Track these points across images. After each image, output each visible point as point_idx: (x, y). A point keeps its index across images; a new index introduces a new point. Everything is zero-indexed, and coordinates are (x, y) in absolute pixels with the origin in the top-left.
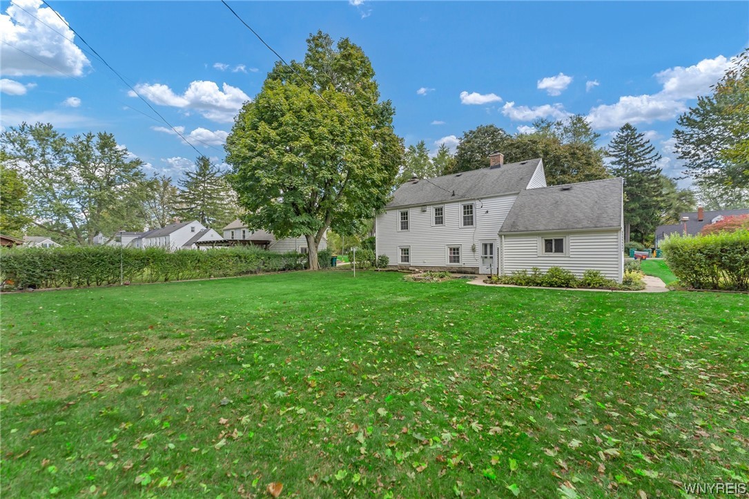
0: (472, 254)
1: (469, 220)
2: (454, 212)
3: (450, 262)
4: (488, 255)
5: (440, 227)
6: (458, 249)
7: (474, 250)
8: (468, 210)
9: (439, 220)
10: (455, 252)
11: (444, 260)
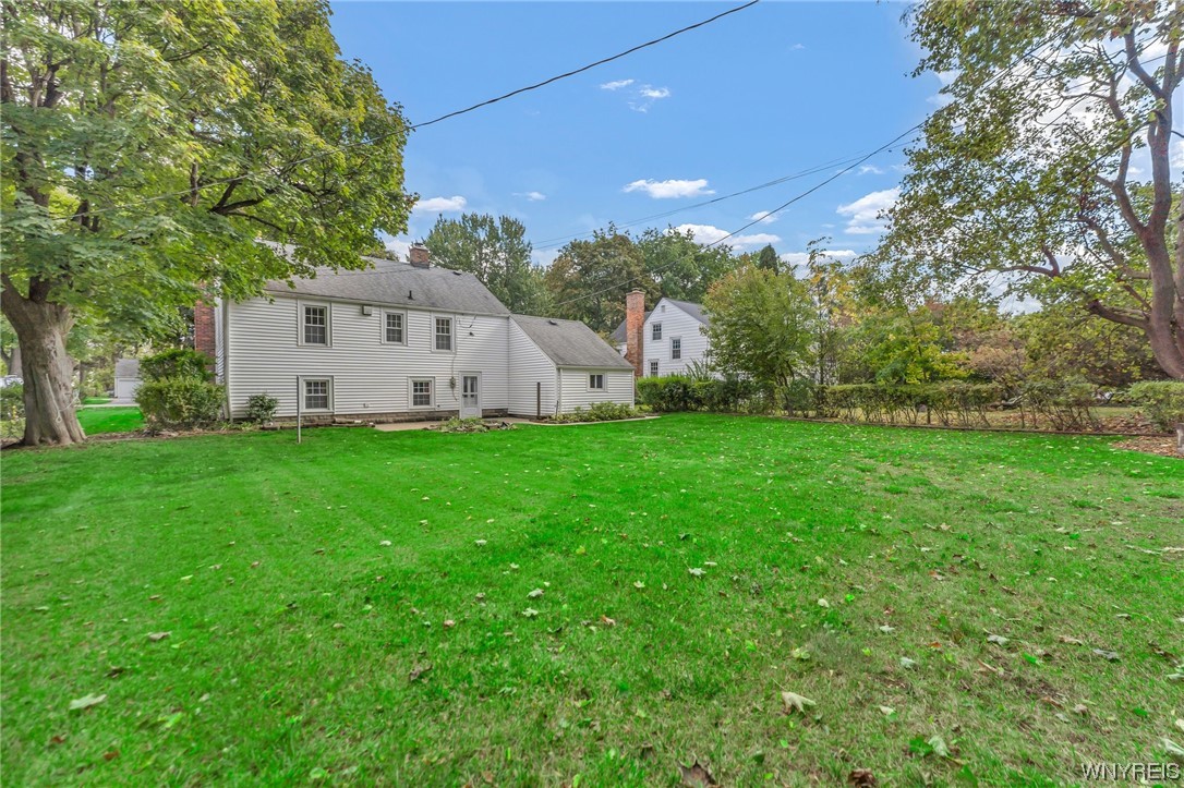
0: (449, 391)
1: (444, 341)
2: (420, 325)
3: (415, 403)
4: (469, 393)
5: (396, 346)
6: (427, 384)
7: (453, 384)
8: (443, 327)
9: (395, 334)
10: (422, 389)
11: (404, 403)
